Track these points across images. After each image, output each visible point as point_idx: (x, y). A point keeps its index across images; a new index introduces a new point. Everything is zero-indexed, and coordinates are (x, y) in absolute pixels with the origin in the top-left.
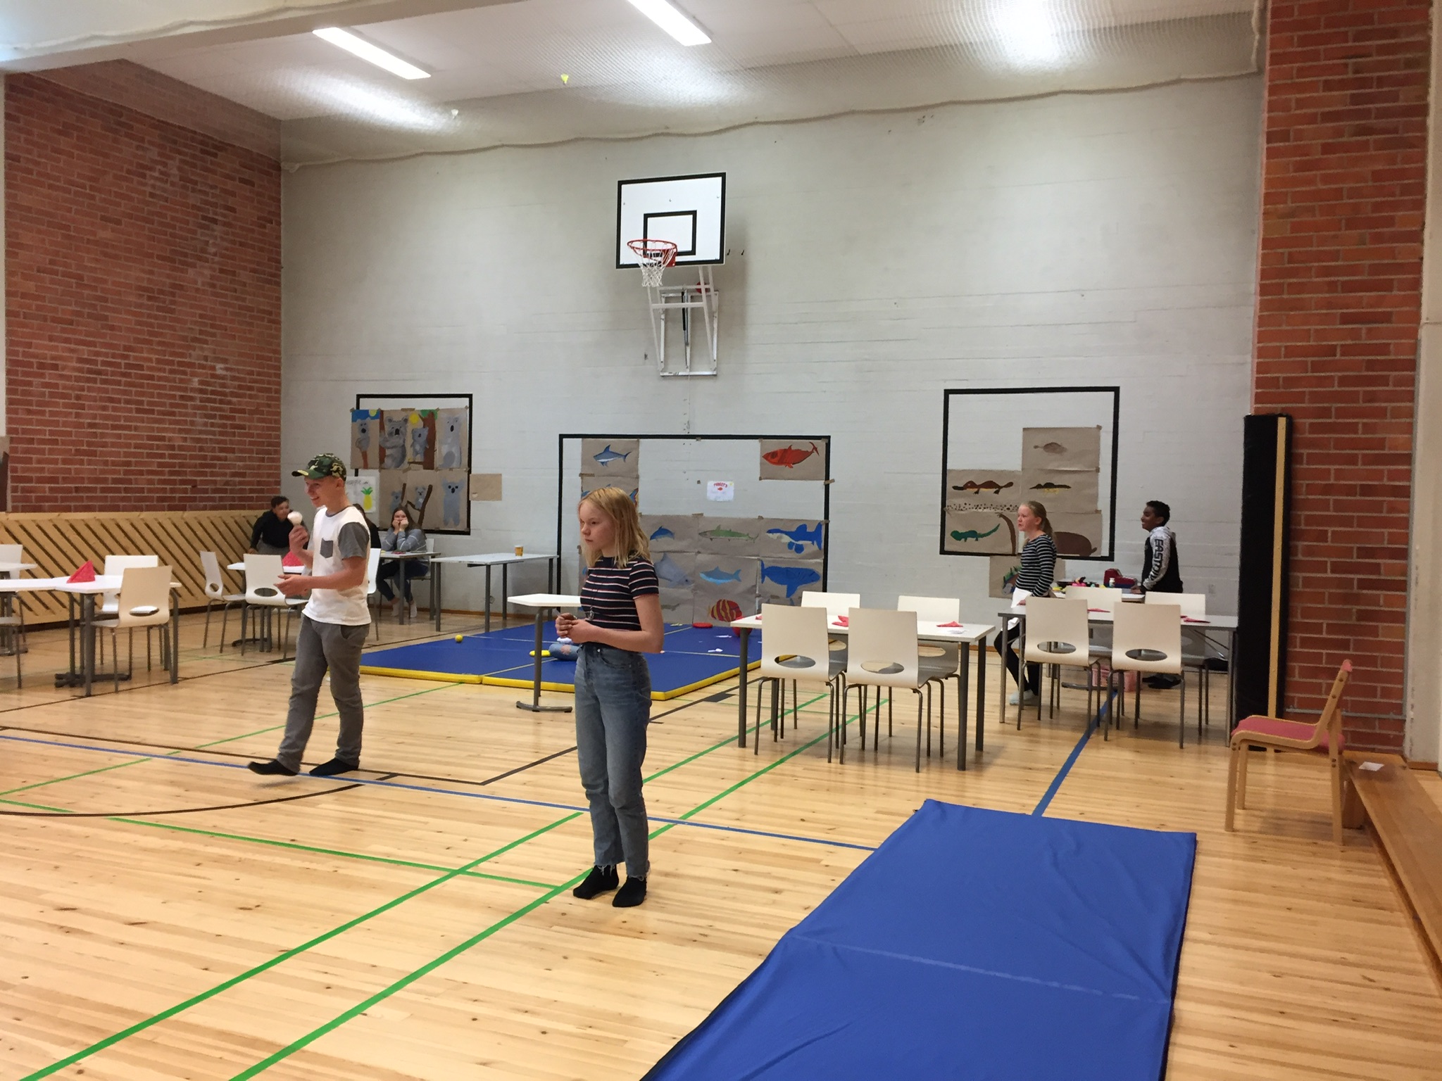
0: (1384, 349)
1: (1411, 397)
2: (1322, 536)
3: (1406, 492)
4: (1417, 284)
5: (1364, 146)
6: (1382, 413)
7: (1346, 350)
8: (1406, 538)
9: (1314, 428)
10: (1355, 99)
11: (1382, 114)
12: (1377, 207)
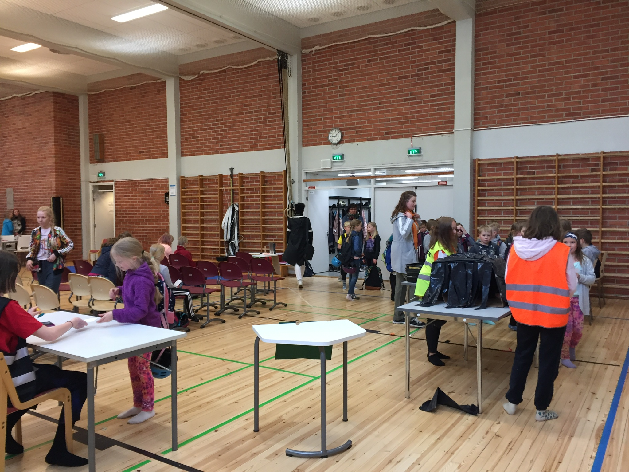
0: (75, 185)
1: (80, 194)
2: (68, 220)
3: (80, 212)
4: (80, 173)
5: (70, 147)
6: (76, 197)
7: (70, 185)
8: (81, 220)
9: (66, 199)
10: (69, 138)
11: (73, 141)
12: (73, 158)
